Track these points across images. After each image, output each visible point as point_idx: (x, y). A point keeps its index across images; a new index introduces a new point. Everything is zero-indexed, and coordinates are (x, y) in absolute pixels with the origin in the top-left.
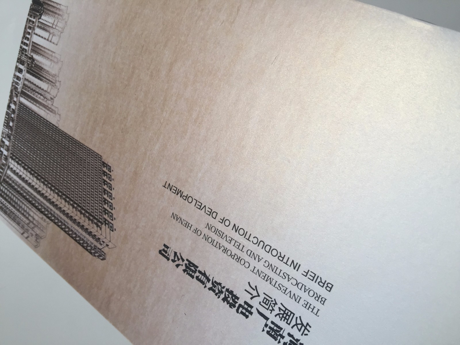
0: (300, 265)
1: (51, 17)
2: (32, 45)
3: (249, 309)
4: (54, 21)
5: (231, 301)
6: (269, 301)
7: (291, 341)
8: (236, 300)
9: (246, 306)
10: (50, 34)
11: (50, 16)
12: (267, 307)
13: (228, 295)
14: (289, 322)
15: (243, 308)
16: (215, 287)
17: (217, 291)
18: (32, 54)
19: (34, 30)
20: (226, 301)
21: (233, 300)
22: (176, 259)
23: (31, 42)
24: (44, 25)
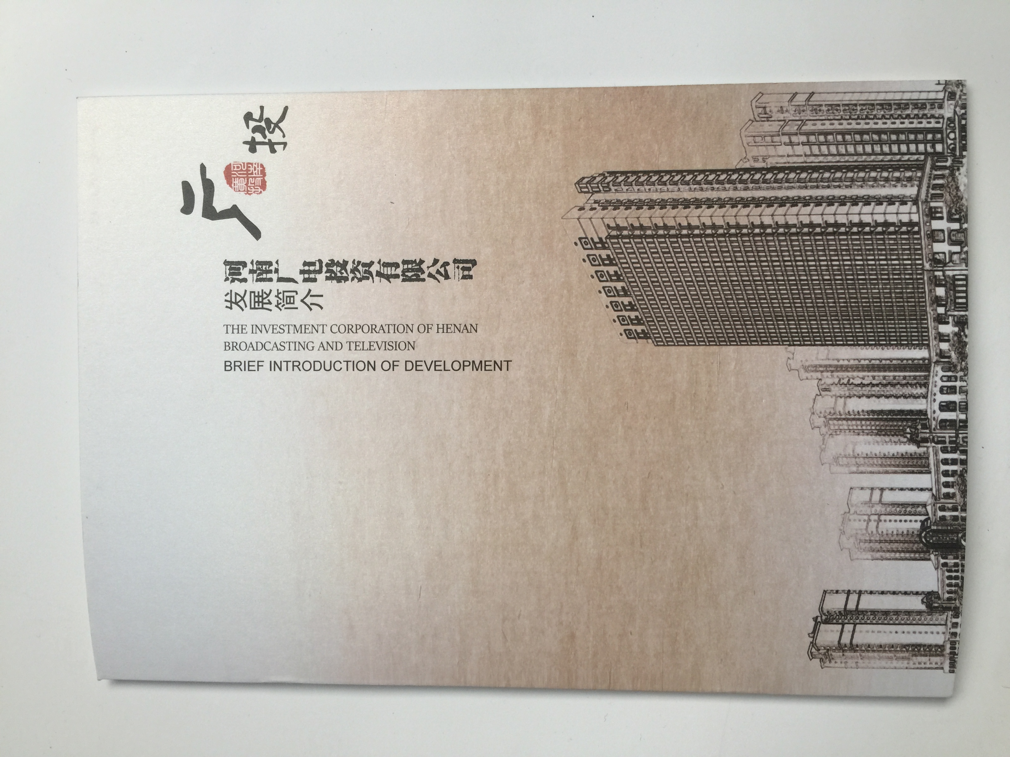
0: (271, 370)
1: (890, 532)
2: (928, 466)
3: (306, 276)
4: (877, 527)
5: (334, 268)
6: (287, 303)
7: (240, 274)
8: (328, 275)
9: (312, 276)
10: (880, 500)
11: (895, 533)
12: (286, 294)
13: (342, 273)
14: (253, 294)
15: (315, 272)
16: (366, 272)
17: (360, 268)
18: (922, 450)
19: (933, 495)
20: (342, 262)
21: (332, 271)
22: (442, 270)
23: (933, 471)
24: (907, 513)
